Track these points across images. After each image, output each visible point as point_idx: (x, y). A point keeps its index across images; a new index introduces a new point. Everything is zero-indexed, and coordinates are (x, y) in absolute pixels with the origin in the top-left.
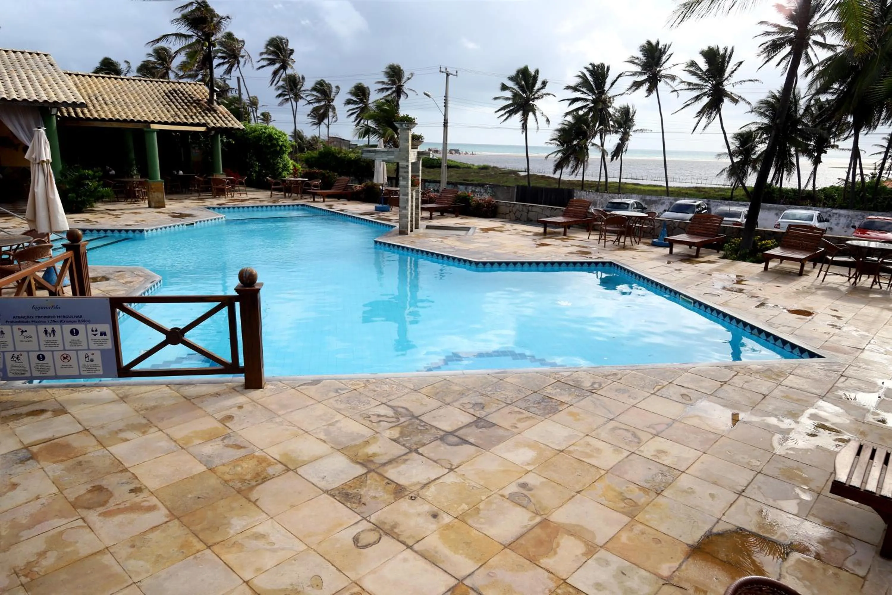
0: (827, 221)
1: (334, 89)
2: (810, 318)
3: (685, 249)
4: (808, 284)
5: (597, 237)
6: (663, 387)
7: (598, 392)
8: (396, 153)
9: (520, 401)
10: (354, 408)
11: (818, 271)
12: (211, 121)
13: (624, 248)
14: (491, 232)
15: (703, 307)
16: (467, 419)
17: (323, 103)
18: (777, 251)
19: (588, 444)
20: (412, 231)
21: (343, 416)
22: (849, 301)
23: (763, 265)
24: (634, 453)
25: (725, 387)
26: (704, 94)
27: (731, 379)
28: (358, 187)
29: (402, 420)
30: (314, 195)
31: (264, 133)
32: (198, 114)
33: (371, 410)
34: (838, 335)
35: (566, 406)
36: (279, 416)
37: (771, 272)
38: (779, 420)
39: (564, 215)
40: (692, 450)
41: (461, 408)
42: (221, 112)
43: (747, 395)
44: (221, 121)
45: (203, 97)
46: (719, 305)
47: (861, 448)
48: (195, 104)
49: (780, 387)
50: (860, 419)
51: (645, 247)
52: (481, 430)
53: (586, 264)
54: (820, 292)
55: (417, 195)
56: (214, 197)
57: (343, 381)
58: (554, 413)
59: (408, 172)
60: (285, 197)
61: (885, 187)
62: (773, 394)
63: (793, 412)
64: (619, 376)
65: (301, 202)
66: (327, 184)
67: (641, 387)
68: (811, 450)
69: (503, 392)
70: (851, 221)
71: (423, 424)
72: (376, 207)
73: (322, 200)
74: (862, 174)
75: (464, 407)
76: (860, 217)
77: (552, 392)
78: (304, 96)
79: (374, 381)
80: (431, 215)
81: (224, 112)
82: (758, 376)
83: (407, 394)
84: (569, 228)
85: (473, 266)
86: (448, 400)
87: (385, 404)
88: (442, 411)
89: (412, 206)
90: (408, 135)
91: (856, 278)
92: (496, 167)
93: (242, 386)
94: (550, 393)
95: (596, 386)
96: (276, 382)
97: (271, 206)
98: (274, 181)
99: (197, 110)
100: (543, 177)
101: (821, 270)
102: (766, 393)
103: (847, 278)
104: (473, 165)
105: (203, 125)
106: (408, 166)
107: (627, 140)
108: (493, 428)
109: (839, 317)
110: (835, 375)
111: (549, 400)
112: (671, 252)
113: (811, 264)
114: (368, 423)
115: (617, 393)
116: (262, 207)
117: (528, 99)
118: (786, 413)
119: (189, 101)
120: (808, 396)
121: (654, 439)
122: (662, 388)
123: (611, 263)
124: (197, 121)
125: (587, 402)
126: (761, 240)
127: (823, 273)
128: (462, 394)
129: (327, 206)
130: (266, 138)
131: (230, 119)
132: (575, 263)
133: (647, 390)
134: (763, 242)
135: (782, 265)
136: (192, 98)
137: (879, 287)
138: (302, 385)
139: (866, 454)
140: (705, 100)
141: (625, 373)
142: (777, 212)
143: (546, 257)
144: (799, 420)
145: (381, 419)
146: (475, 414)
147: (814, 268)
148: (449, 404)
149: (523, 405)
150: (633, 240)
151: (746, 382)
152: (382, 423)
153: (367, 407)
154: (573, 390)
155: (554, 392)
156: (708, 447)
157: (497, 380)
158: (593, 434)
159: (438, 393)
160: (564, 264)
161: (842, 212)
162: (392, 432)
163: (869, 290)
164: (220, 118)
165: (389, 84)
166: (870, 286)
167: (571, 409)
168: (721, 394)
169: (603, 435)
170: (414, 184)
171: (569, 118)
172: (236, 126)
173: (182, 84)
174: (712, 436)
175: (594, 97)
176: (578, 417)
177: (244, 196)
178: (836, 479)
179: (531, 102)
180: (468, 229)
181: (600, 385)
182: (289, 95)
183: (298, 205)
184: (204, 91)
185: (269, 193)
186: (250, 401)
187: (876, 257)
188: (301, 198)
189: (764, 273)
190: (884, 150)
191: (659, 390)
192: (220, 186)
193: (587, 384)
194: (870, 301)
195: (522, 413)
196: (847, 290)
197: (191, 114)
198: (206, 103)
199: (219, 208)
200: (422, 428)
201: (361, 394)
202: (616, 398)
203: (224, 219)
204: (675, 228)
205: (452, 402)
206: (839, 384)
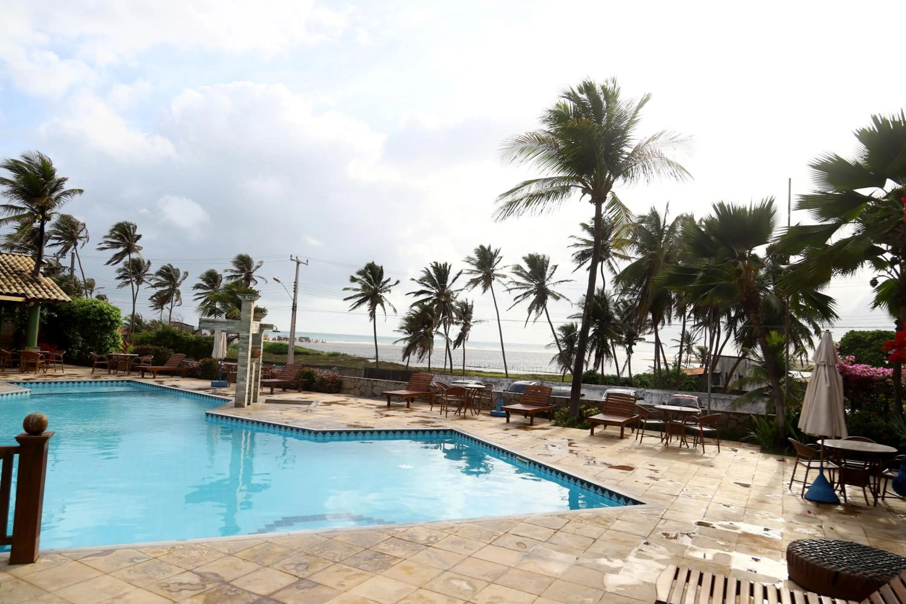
0: (643, 399)
1: (182, 275)
2: (632, 472)
3: (521, 418)
4: (629, 445)
5: (439, 410)
6: (500, 537)
7: (434, 545)
8: (236, 324)
9: (350, 559)
10: (150, 578)
11: (636, 435)
12: (32, 292)
13: (465, 418)
14: (334, 406)
15: (537, 466)
16: (287, 580)
17: (167, 288)
18: (600, 417)
19: (421, 597)
20: (249, 404)
21: (134, 588)
22: (664, 457)
23: (589, 431)
24: (469, 602)
25: (559, 534)
26: (531, 292)
27: (564, 526)
28: (195, 364)
29: (209, 586)
30: (143, 371)
31: (94, 307)
32: (17, 285)
33: (172, 578)
34: (656, 485)
35: (399, 560)
36: (49, 592)
37: (596, 436)
38: (609, 560)
39: (407, 389)
40: (527, 595)
41: (282, 569)
42: (46, 284)
43: (580, 540)
44: (44, 293)
45: (28, 268)
46: (552, 463)
47: (678, 570)
48: (15, 275)
49: (608, 531)
50: (679, 555)
51: (484, 417)
52: (302, 591)
53: (428, 432)
54: (639, 451)
55: (257, 367)
56: (22, 372)
57: (142, 550)
58: (387, 568)
59: (248, 343)
60: (109, 373)
61: (685, 374)
62: (601, 538)
63: (621, 552)
64: (456, 529)
65: (128, 378)
66: (160, 360)
67: (478, 538)
68: (639, 585)
69: (332, 551)
70: (661, 399)
71: (233, 589)
72: (212, 383)
73: (152, 376)
74: (666, 364)
75: (285, 568)
76: (668, 396)
77: (385, 548)
78: (146, 280)
79: (181, 547)
80: (272, 390)
81: (49, 284)
82: (588, 522)
83: (220, 558)
84: (412, 402)
85: (312, 436)
86: (267, 562)
87: (191, 571)
88: (259, 575)
89: (251, 378)
90: (251, 307)
91: (667, 439)
92: (346, 354)
93: (5, 562)
94: (383, 550)
95: (432, 539)
96: (53, 555)
97: (91, 382)
98: (98, 356)
99: (17, 281)
100: (392, 364)
101: (638, 434)
102: (596, 537)
103: (660, 440)
104: (323, 352)
105: (22, 295)
106: (248, 337)
107: (468, 329)
108: (317, 588)
109: (656, 471)
110: (656, 519)
111: (382, 556)
112: (508, 421)
113: (630, 430)
114: (165, 593)
115: (453, 546)
116: (79, 382)
117: (376, 291)
118: (614, 554)
119: (9, 272)
120: (633, 538)
121: (490, 587)
122: (498, 538)
123: (451, 431)
124: (15, 291)
125: (422, 555)
126: (585, 409)
127: (640, 436)
128: (285, 555)
129: (156, 381)
130: (95, 313)
131: (55, 291)
132: (417, 431)
133: (483, 540)
134: (588, 410)
135: (606, 431)
136: (13, 269)
137: (686, 447)
138: (86, 557)
139: (683, 576)
140: (533, 297)
141: (461, 526)
142: (601, 391)
143: (388, 426)
144: (627, 559)
145: (182, 587)
146: (297, 575)
147: (633, 432)
148: (268, 566)
149: (353, 562)
150: (473, 411)
151: (578, 528)
152: (183, 592)
153: (167, 575)
154: (408, 545)
155: (387, 548)
156: (543, 590)
157: (326, 539)
158: (427, 586)
159: (256, 556)
160: (406, 433)
161: (654, 391)
162: (193, 600)
163: (679, 449)
164: (44, 289)
165: (239, 272)
166: (679, 446)
167: (405, 563)
168: (555, 540)
169: (437, 586)
170: (254, 355)
171: (416, 308)
172: (62, 298)
173: (5, 255)
174: (547, 580)
175: (437, 291)
176: (411, 571)
177: (59, 372)
178: (658, 599)
179: (379, 293)
180: (310, 403)
181: (436, 539)
182: (130, 278)
183: (122, 381)
184: (29, 263)
185: (91, 370)
186: (13, 578)
187: (680, 420)
188: (128, 375)
189: (592, 437)
190: (679, 344)
191: (495, 540)
192: (32, 361)
193: (423, 538)
194: (680, 458)
195: (351, 571)
196: (661, 449)
197: (9, 284)
198: (29, 274)
199: (25, 383)
200: (233, 594)
201: (162, 562)
202: (451, 550)
203: (29, 393)
204: (511, 399)
205: (273, 564)
206: (659, 526)
